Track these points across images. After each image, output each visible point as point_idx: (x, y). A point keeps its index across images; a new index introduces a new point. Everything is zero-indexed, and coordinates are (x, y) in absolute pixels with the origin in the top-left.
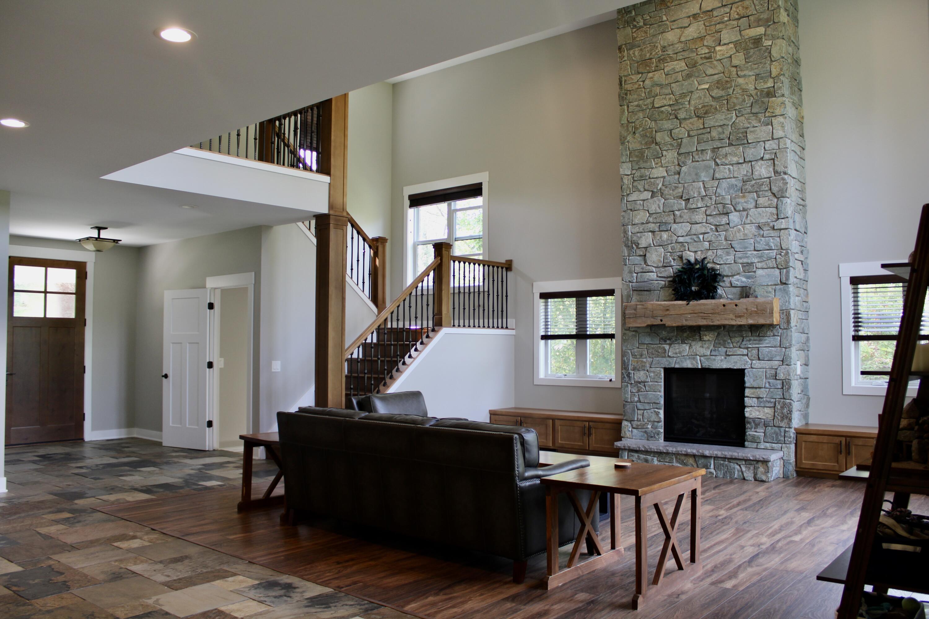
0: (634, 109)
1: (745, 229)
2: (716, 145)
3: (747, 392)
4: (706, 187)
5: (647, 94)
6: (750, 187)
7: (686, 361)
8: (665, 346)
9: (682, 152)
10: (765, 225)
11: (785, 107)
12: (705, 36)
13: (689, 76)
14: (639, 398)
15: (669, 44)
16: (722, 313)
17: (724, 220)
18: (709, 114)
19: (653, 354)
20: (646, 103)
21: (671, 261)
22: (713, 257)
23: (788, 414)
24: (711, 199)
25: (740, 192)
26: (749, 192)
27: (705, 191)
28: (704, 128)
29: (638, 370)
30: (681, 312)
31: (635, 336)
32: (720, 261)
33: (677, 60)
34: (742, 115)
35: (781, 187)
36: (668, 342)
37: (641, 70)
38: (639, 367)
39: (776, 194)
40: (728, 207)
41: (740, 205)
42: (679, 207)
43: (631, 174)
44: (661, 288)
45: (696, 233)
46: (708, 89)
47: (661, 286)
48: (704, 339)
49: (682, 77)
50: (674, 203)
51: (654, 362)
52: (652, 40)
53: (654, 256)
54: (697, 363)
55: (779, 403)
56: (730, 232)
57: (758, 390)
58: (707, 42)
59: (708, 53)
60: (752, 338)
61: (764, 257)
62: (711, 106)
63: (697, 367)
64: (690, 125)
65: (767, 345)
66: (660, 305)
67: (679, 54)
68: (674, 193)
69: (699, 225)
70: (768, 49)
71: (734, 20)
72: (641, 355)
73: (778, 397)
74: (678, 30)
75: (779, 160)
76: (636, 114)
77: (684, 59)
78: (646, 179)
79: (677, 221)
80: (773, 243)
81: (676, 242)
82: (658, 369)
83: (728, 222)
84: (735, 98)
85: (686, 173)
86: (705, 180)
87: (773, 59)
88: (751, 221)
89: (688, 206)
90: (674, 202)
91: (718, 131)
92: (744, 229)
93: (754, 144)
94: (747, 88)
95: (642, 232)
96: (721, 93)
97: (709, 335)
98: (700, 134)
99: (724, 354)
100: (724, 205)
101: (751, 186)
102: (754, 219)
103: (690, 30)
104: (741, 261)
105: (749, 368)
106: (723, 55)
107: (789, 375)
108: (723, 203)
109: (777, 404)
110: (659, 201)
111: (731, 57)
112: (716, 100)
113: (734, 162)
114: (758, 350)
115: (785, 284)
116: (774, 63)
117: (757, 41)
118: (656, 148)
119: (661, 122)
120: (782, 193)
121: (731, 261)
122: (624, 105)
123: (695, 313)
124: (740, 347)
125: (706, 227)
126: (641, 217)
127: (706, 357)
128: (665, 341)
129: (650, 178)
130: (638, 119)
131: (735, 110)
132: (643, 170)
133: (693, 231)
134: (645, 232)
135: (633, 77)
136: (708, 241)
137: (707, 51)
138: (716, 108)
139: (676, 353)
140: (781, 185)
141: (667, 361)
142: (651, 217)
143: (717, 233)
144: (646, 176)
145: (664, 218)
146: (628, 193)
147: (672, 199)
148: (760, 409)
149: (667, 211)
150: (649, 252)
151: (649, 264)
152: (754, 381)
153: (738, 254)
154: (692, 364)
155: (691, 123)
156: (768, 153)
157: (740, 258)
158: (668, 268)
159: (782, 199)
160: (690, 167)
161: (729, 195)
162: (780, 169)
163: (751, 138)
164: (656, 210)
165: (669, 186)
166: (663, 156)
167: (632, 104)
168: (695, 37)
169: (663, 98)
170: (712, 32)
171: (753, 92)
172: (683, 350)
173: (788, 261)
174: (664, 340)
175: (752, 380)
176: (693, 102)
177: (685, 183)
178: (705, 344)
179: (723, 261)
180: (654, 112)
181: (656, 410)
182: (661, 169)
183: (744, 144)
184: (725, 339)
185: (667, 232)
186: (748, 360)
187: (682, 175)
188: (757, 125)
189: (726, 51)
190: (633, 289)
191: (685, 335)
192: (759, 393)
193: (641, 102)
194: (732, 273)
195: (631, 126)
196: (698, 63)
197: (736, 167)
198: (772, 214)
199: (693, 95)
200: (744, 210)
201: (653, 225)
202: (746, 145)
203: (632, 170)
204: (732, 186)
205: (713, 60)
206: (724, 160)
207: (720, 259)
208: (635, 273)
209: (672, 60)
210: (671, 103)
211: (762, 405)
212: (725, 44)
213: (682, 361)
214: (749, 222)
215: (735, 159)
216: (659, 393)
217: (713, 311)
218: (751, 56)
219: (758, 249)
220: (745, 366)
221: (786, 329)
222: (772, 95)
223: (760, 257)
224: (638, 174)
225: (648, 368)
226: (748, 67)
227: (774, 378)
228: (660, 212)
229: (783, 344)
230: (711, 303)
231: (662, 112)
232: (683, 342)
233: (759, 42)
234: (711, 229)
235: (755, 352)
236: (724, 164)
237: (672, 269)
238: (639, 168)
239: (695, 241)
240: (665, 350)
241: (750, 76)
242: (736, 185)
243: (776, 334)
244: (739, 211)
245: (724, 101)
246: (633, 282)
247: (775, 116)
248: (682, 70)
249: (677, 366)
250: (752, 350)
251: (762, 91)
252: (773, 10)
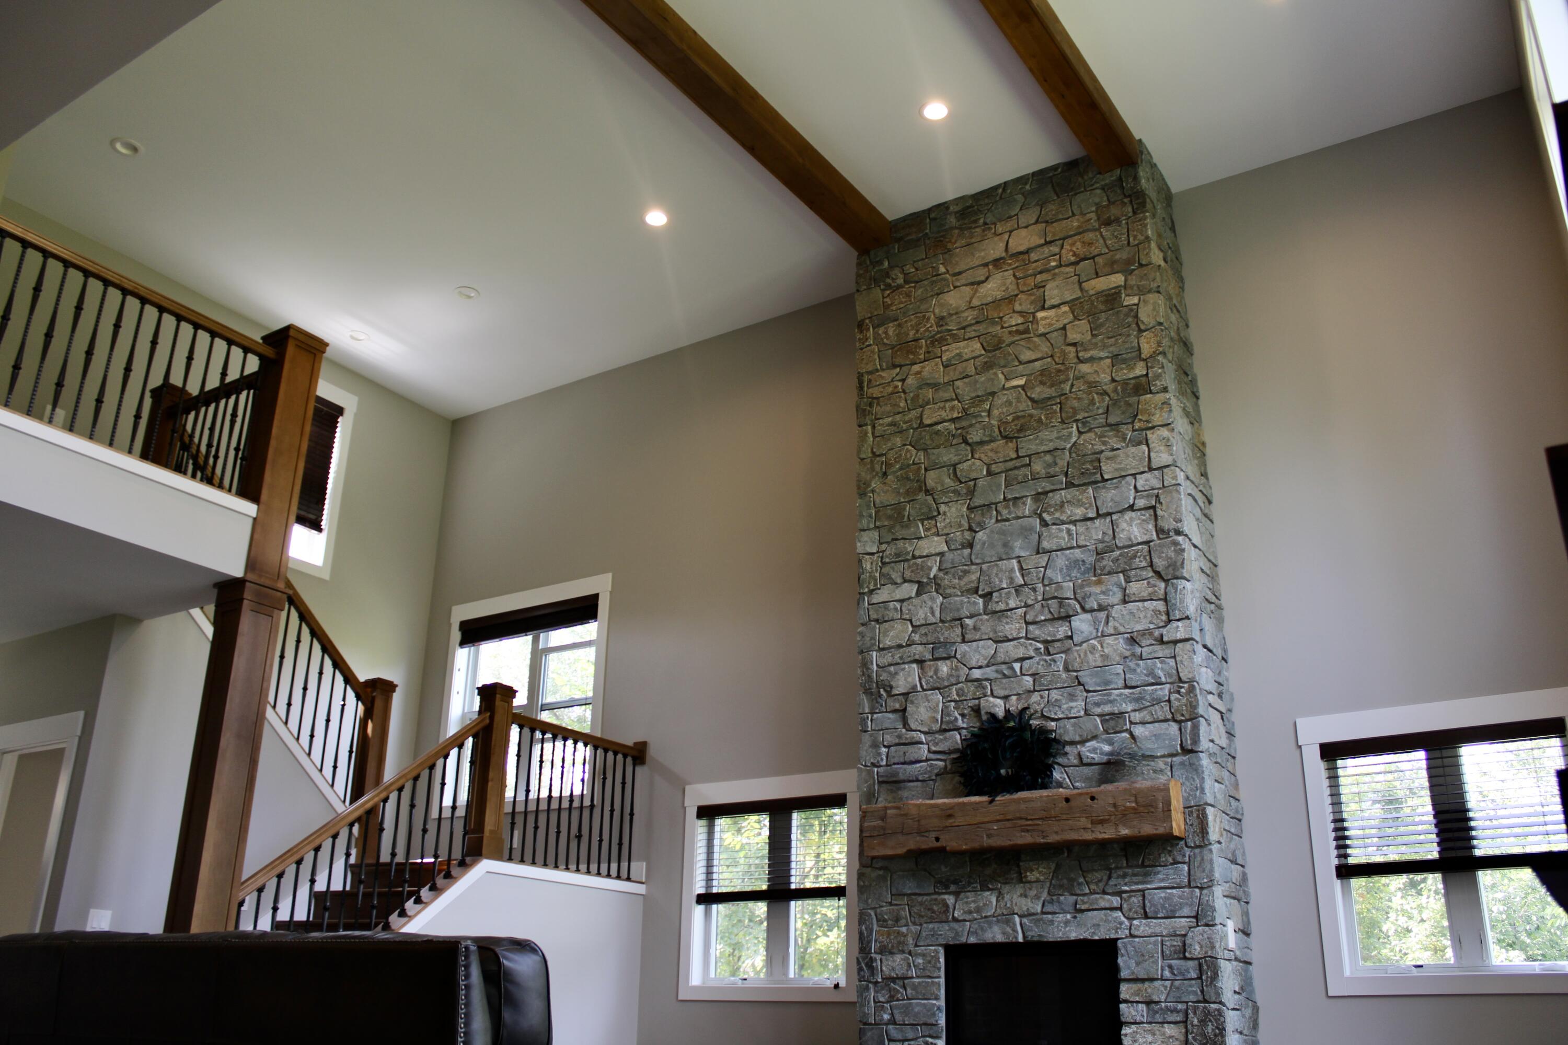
0: (884, 431)
1: (1105, 645)
2: (1043, 488)
3: (1125, 991)
4: (1025, 567)
5: (909, 402)
6: (1111, 563)
7: (990, 928)
8: (946, 897)
9: (976, 504)
10: (1144, 634)
11: (1170, 411)
12: (1016, 295)
13: (988, 366)
14: (892, 1014)
15: (951, 312)
16: (1064, 817)
17: (1062, 630)
18: (1026, 431)
19: (923, 917)
20: (907, 418)
21: (956, 719)
22: (1042, 706)
23: (1216, 1035)
24: (1034, 590)
25: (1092, 574)
26: (1109, 573)
27: (1023, 576)
28: (1018, 457)
29: (891, 953)
30: (979, 819)
31: (884, 878)
32: (1055, 714)
33: (965, 340)
34: (1090, 430)
35: (1171, 558)
36: (953, 888)
37: (898, 361)
38: (893, 946)
39: (1163, 573)
40: (1069, 605)
41: (1092, 598)
42: (973, 610)
43: (878, 552)
44: (937, 775)
45: (1007, 660)
46: (1023, 387)
47: (936, 771)
48: (1029, 879)
49: (976, 368)
50: (962, 603)
51: (924, 934)
52: (919, 307)
53: (922, 710)
54: (1015, 931)
55: (1195, 1013)
56: (1076, 654)
57: (1147, 984)
58: (1020, 304)
59: (1022, 324)
60: (1130, 871)
61: (1146, 700)
62: (1031, 416)
63: (1014, 940)
64: (990, 454)
65: (1162, 885)
66: (936, 806)
67: (968, 329)
68: (962, 583)
69: (1012, 643)
70: (1132, 310)
71: (1067, 266)
72: (897, 920)
73: (1192, 998)
74: (968, 289)
75: (1164, 507)
76: (889, 440)
77: (979, 337)
78: (907, 560)
79: (968, 637)
80: (1162, 669)
81: (967, 681)
82: (933, 948)
83: (1070, 634)
84: (1075, 399)
85: (984, 544)
86: (1022, 554)
87: (1142, 327)
88: (1115, 628)
89: (989, 607)
90: (962, 601)
91: (1045, 462)
92: (1102, 647)
93: (1115, 481)
94: (1097, 379)
95: (898, 664)
96: (1048, 392)
97: (1037, 869)
98: (1011, 470)
99: (1071, 909)
100: (1061, 600)
101: (1112, 561)
102: (1121, 625)
103: (989, 286)
104: (1098, 710)
105: (1126, 937)
106: (1050, 325)
107: (1213, 948)
108: (1060, 596)
109: (1191, 1015)
110: (933, 599)
111: (1064, 328)
112: (1040, 405)
113: (1078, 518)
114: (1144, 896)
115: (1191, 751)
116: (1144, 334)
117: (1112, 298)
118: (926, 500)
119: (935, 451)
120: (1173, 570)
121: (1079, 711)
122: (866, 425)
123: (1008, 820)
124: (1104, 893)
125: (1026, 647)
126: (897, 633)
127: (1031, 918)
128: (947, 887)
129: (914, 557)
130: (892, 449)
131: (1077, 421)
132: (900, 544)
133: (1001, 657)
134: (904, 663)
135: (883, 374)
136: (1030, 675)
137: (1020, 320)
138: (1040, 421)
139: (970, 912)
140: (1173, 555)
141: (951, 929)
142: (916, 633)
143: (1048, 658)
144: (909, 553)
145: (943, 634)
146: (872, 588)
147: (957, 596)
148: (1156, 1027)
149: (949, 619)
150: (912, 702)
151: (913, 727)
152: (1138, 964)
153: (1093, 696)
154: (1004, 933)
155: (992, 450)
156: (1143, 497)
157: (1097, 704)
158: (951, 733)
159: (1175, 581)
160: (992, 532)
161: (1070, 581)
162: (1168, 523)
163: (1108, 469)
164: (926, 619)
165: (953, 570)
166: (939, 514)
167: (881, 421)
168: (999, 297)
169: (940, 408)
170: (1030, 288)
171: (1109, 388)
172: (985, 905)
173: (1194, 704)
174: (944, 884)
175: (1132, 963)
176: (996, 412)
177: (984, 563)
178: (1030, 889)
179: (1063, 713)
180: (924, 433)
181: (930, 1040)
182: (936, 538)
183: (1095, 482)
184: (1072, 875)
185: (948, 662)
186: (1123, 918)
187: (977, 547)
188: (1119, 446)
189: (1055, 319)
190: (881, 779)
191: (988, 871)
192: (1149, 990)
193: (898, 417)
194: (1080, 736)
195: (878, 462)
196: (1004, 341)
197: (1081, 528)
198: (1157, 612)
199: (996, 399)
200: (1101, 608)
201: (920, 648)
202: (1099, 485)
203: (881, 543)
204: (1076, 563)
205: (1032, 335)
206: (1057, 515)
207: (1057, 708)
208: (885, 746)
209: (956, 339)
210: (955, 415)
211: (1158, 1018)
212: (1053, 307)
213: (982, 929)
214: (1112, 631)
215: (1079, 512)
216: (934, 1002)
217: (1043, 814)
218: (1102, 325)
219: (1134, 684)
220: (1117, 932)
221: (1200, 847)
222: (1144, 389)
223: (1138, 700)
224: (890, 550)
225: (911, 948)
226: (1096, 344)
227: (1181, 956)
228: (934, 621)
229: (1194, 880)
230: (1041, 797)
231: (937, 433)
232: (984, 888)
233: (1115, 299)
234: (1037, 649)
235: (1136, 900)
236: (1058, 522)
237: (960, 734)
238: (893, 540)
239: (1005, 676)
240: (947, 906)
241: (1101, 359)
242: (1083, 561)
243: (1179, 859)
244: (1092, 611)
245: (1055, 407)
246: (881, 766)
247: (1153, 428)
248: (974, 355)
249: (972, 940)
250: (1130, 897)
251: (1125, 383)
252: (1137, 245)
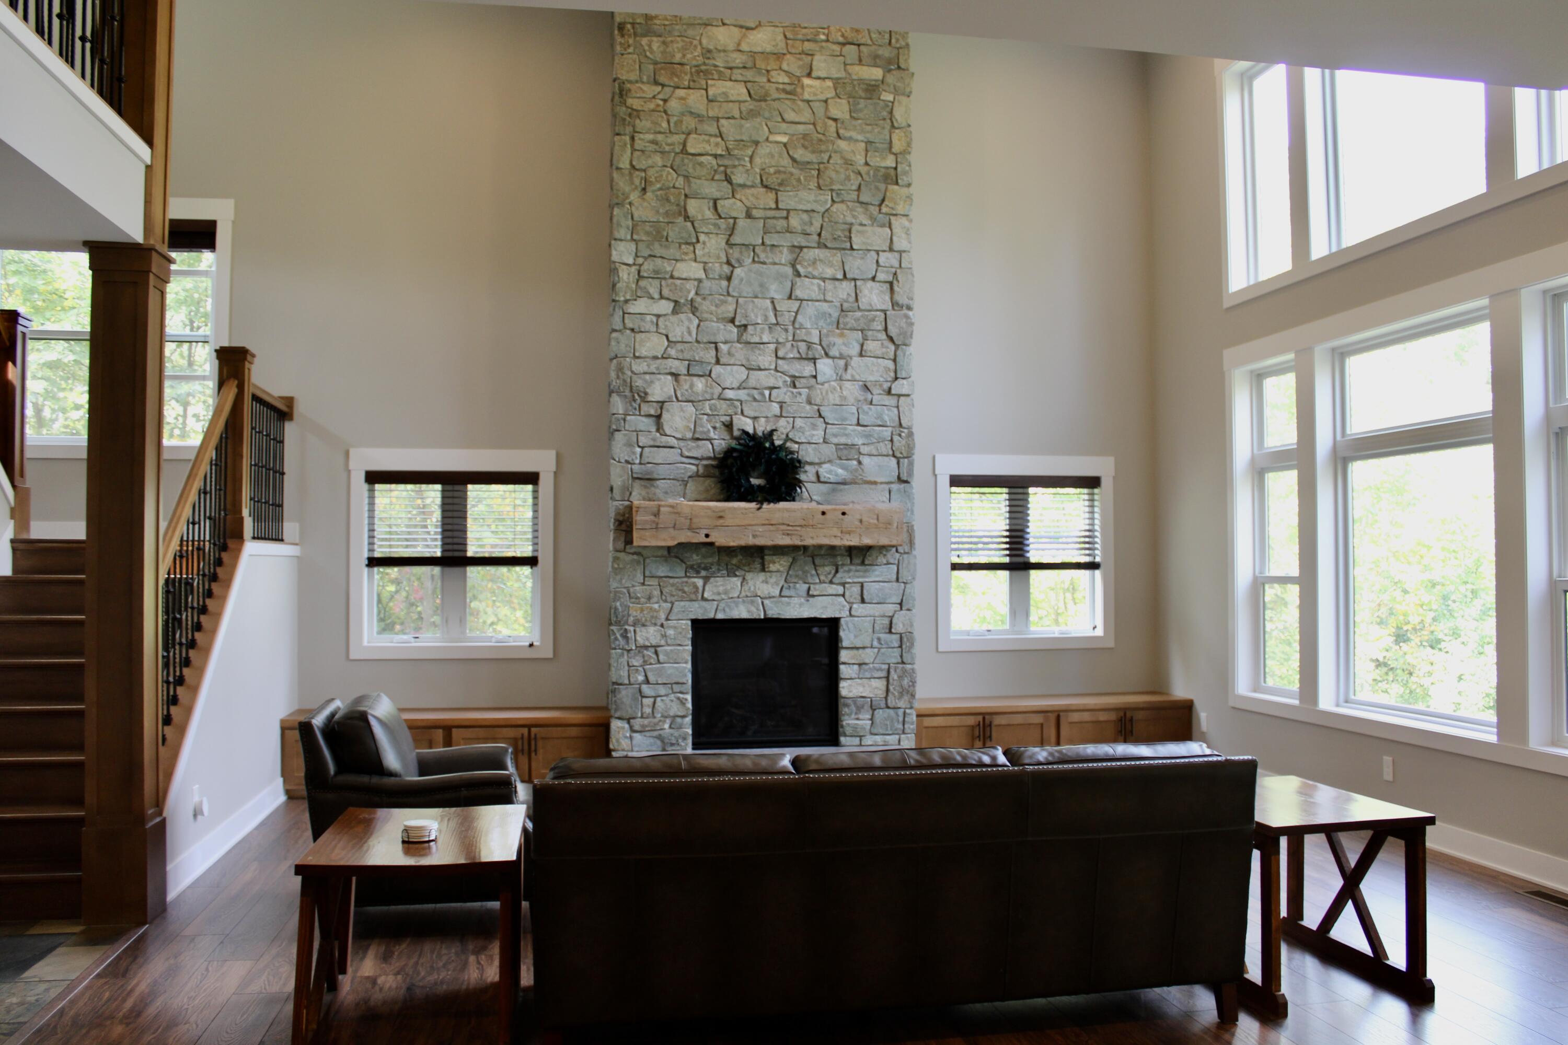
0: (645, 147)
1: (843, 388)
2: (799, 242)
3: (844, 656)
4: (778, 308)
5: (672, 125)
6: (853, 321)
7: (737, 606)
8: (696, 580)
9: (737, 242)
10: (875, 385)
11: (911, 205)
12: (784, 54)
13: (752, 114)
14: (646, 676)
15: (719, 48)
16: (819, 526)
17: (808, 369)
18: (786, 186)
19: (673, 596)
20: (669, 141)
21: (709, 430)
22: (788, 430)
23: (909, 686)
24: (786, 330)
25: (835, 326)
26: (851, 329)
27: (776, 315)
28: (777, 208)
29: (644, 625)
30: (746, 522)
31: (638, 562)
32: (800, 438)
33: (731, 80)
34: (843, 202)
35: (902, 328)
36: (703, 573)
37: (662, 79)
38: (646, 620)
39: (895, 339)
40: (817, 349)
41: (835, 348)
42: (728, 337)
43: (634, 264)
44: (690, 477)
45: (758, 386)
46: (785, 145)
47: (689, 474)
48: (771, 569)
49: (741, 112)
50: (719, 329)
51: (675, 610)
52: (685, 31)
53: (677, 419)
54: (758, 609)
55: (895, 671)
56: (819, 391)
57: (861, 651)
58: (788, 65)
59: (789, 84)
60: (853, 568)
61: (874, 437)
62: (792, 174)
63: (757, 617)
64: (751, 198)
65: (877, 579)
67: (735, 71)
68: (719, 311)
69: (763, 372)
70: (888, 106)
71: (834, 43)
72: (649, 598)
73: (894, 661)
74: (736, 31)
75: (900, 285)
76: (650, 156)
77: (745, 82)
78: (665, 279)
79: (722, 360)
80: (888, 415)
81: (719, 398)
82: (684, 622)
83: (814, 374)
84: (833, 170)
85: (742, 280)
86: (776, 296)
87: (896, 124)
88: (852, 376)
89: (744, 337)
90: (719, 327)
91: (801, 219)
92: (841, 388)
93: (860, 252)
94: (854, 159)
95: (654, 373)
96: (809, 157)
97: (779, 562)
98: (769, 218)
99: (805, 594)
100: (809, 345)
101: (855, 320)
102: (857, 373)
103: (760, 36)
104: (835, 440)
105: (847, 617)
106: (815, 94)
107: (912, 626)
108: (808, 340)
109: (892, 671)
110: (690, 320)
111: (826, 101)
112: (800, 167)
113: (828, 276)
114: (862, 587)
115: (906, 482)
116: (897, 131)
117: (872, 89)
118: (686, 226)
119: (698, 181)
120: (904, 337)
121: (819, 439)
122: (625, 135)
123: (772, 525)
124: (831, 582)
125: (776, 378)
126: (652, 345)
127: (772, 600)
128: (698, 572)
129: (672, 277)
130: (652, 167)
131: (832, 190)
132: (659, 261)
133: (752, 382)
134: (659, 374)
135: (645, 87)
136: (778, 402)
137: (786, 80)
138: (799, 180)
139: (719, 594)
140: (904, 326)
141: (700, 607)
142: (672, 348)
143: (795, 391)
144: (666, 272)
145: (698, 354)
146: (628, 297)
147: (713, 321)
148: (865, 681)
149: (705, 340)
150: (668, 411)
151: (668, 433)
152: (856, 636)
153: (832, 428)
154: (749, 612)
155: (753, 195)
156: (883, 272)
157: (835, 436)
158: (704, 442)
159: (904, 347)
160: (750, 270)
161: (817, 328)
162: (901, 298)
163: (857, 242)
164: (682, 338)
165: (710, 297)
166: (698, 241)
167: (641, 136)
168: (768, 50)
169: (704, 140)
170: (797, 52)
171: (864, 170)
172: (732, 588)
173: (911, 446)
174: (696, 569)
175: (852, 636)
176: (758, 161)
177: (740, 297)
178: (771, 577)
179: (806, 438)
180: (686, 161)
181: (681, 696)
182: (694, 264)
183: (844, 249)
184: (807, 568)
185: (702, 379)
186: (845, 603)
187: (735, 281)
188: (866, 223)
189: (820, 90)
190: (635, 476)
191: (734, 561)
192: (863, 656)
193: (660, 137)
194: (819, 459)
195: (637, 176)
196: (771, 95)
197: (829, 285)
198: (887, 369)
199: (759, 147)
200: (841, 357)
201: (677, 363)
202: (847, 252)
203: (637, 256)
204: (824, 315)
205: (796, 98)
206: (810, 269)
207: (801, 434)
208: (639, 446)
209: (721, 77)
210: (719, 152)
211: (868, 675)
212: (819, 78)
213: (729, 607)
214: (849, 377)
215: (829, 272)
216: (684, 665)
217: (803, 523)
218: (861, 110)
219: (865, 424)
220: (840, 613)
221: (907, 553)
222: (892, 179)
223: (868, 436)
224: (648, 267)
225: (663, 621)
226: (855, 126)
227: (887, 631)
228: (690, 340)
229: (902, 577)
230: (802, 508)
231: (701, 164)
232: (731, 573)
233: (874, 90)
234: (785, 382)
235: (856, 589)
236: (811, 276)
237: (712, 444)
238: (651, 256)
239: (755, 400)
240: (696, 588)
241: (857, 141)
242: (830, 315)
243: (892, 561)
244: (833, 358)
245: (813, 172)
246: (634, 464)
247: (895, 215)
248: (741, 99)
249: (720, 616)
250: (851, 587)
251: (877, 169)
252: (898, 49)
